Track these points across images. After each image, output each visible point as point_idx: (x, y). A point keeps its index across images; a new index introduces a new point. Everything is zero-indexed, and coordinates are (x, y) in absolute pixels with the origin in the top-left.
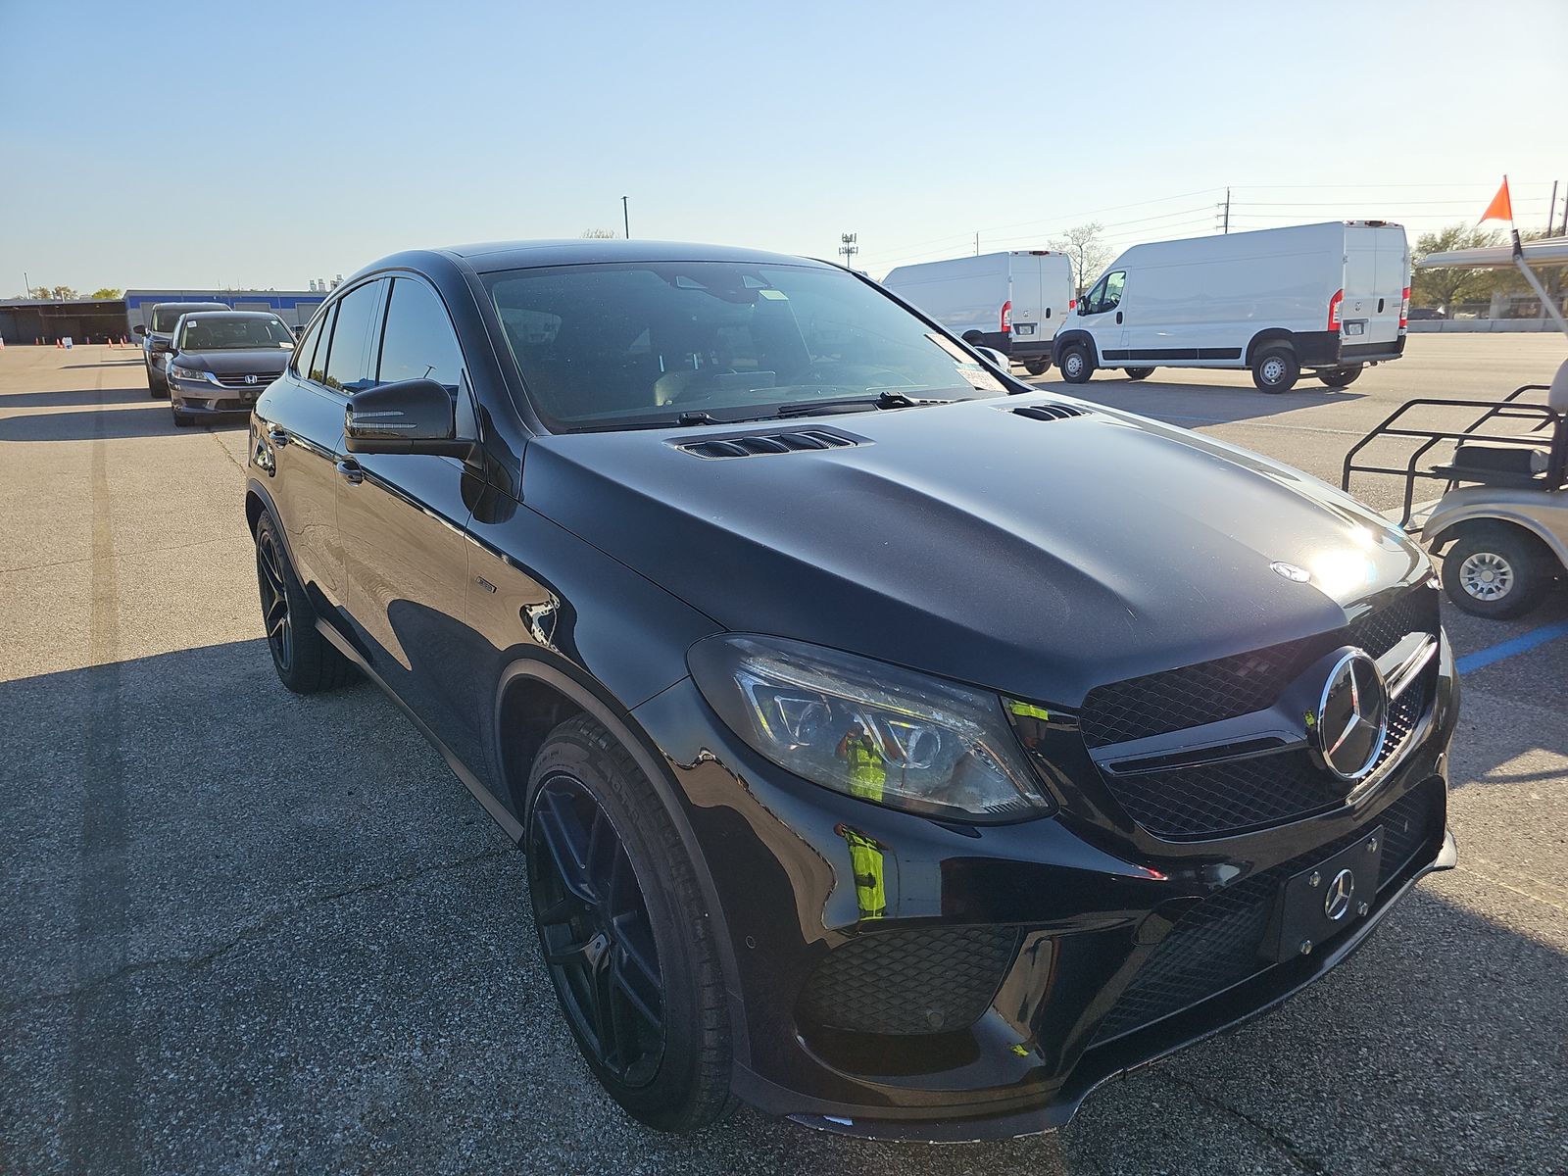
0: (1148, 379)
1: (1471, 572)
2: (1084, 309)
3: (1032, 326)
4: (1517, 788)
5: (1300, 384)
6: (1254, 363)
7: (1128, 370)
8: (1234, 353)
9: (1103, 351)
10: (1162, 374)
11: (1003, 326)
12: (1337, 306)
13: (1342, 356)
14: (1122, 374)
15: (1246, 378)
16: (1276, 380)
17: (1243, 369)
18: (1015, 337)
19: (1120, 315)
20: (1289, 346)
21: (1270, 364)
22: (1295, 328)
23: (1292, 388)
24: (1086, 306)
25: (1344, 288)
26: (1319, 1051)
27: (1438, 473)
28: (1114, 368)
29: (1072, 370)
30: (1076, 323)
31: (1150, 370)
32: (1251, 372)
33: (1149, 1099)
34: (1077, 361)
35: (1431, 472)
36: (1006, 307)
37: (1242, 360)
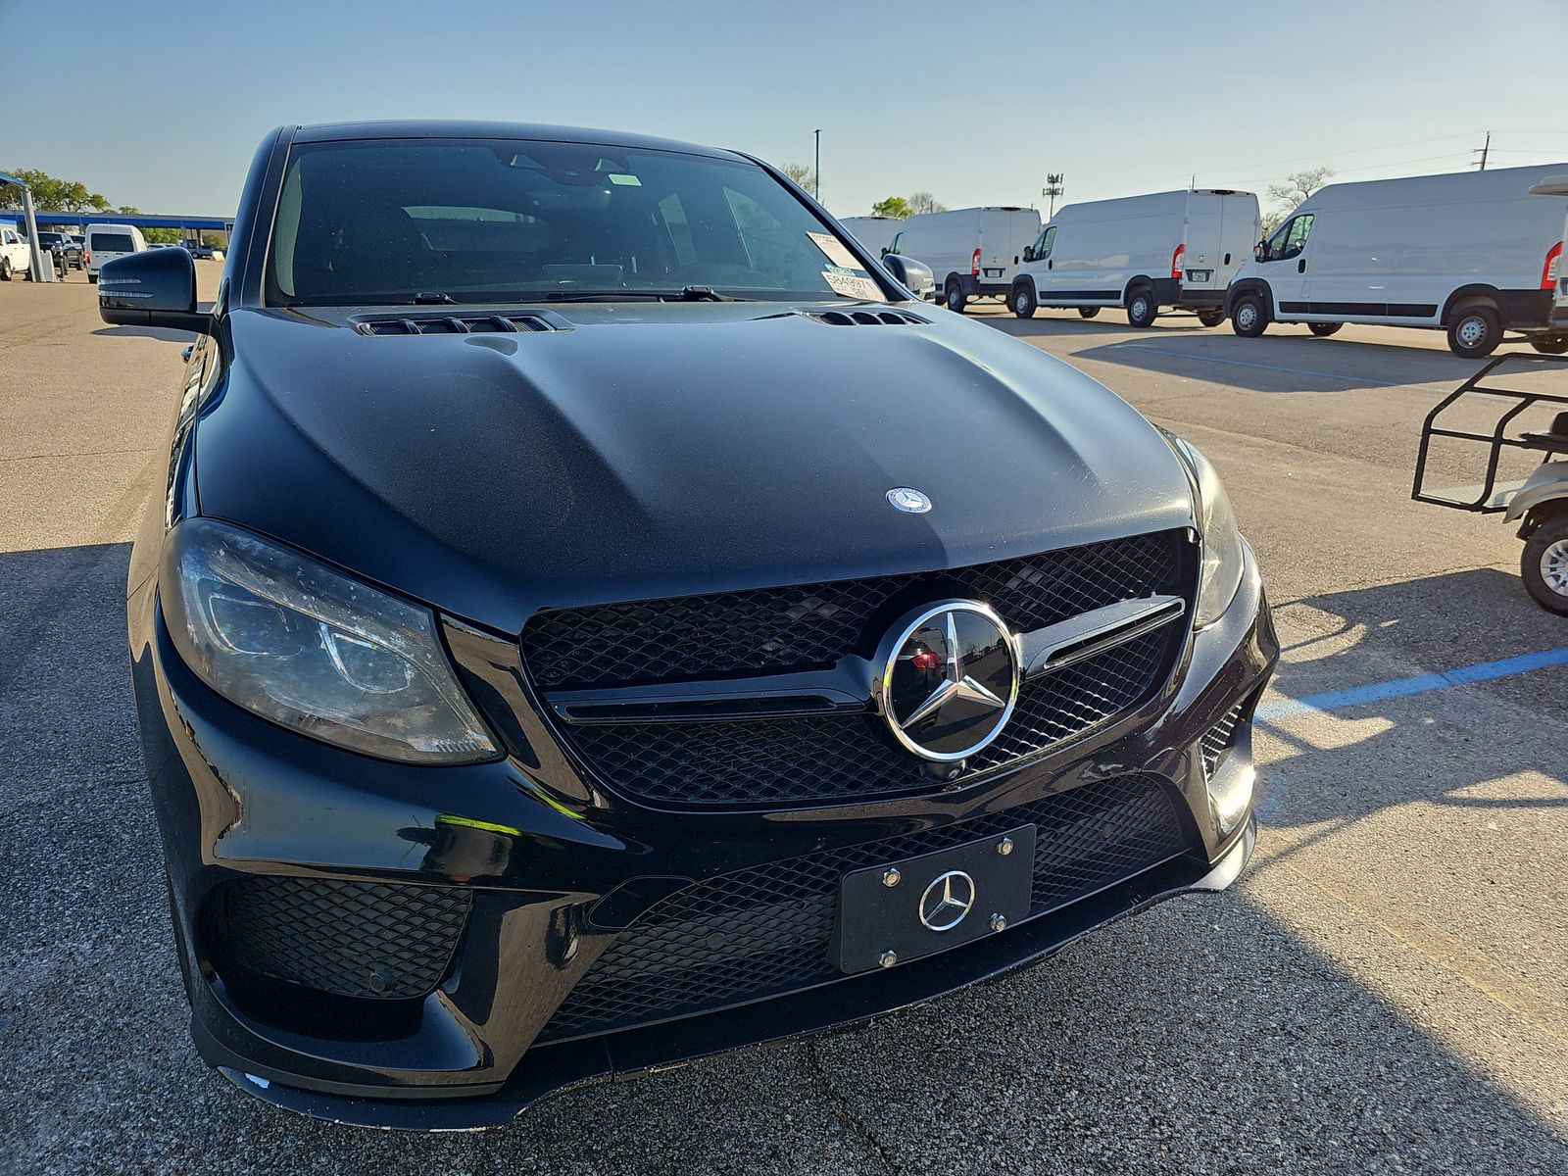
0: (1332, 337)
1: (1554, 561)
2: (1263, 254)
3: (1208, 273)
4: (1475, 814)
5: (1502, 349)
6: (1451, 322)
7: (1312, 325)
8: (1428, 310)
9: (1280, 303)
10: (1350, 331)
11: (1173, 271)
12: (1554, 260)
13: (1554, 319)
14: (1303, 329)
15: (1439, 340)
16: (1474, 343)
17: (1439, 329)
18: (1186, 284)
19: (1303, 262)
20: (1494, 305)
21: (1470, 325)
22: (1501, 285)
23: (1492, 354)
24: (1267, 252)
25: (1564, 240)
26: (1020, 1085)
27: (1531, 441)
28: (1295, 323)
29: (1245, 323)
30: (1254, 271)
31: (1335, 327)
32: (1446, 332)
33: (785, 1109)
34: (1250, 313)
35: (1521, 440)
36: (1179, 250)
37: (1437, 319)
